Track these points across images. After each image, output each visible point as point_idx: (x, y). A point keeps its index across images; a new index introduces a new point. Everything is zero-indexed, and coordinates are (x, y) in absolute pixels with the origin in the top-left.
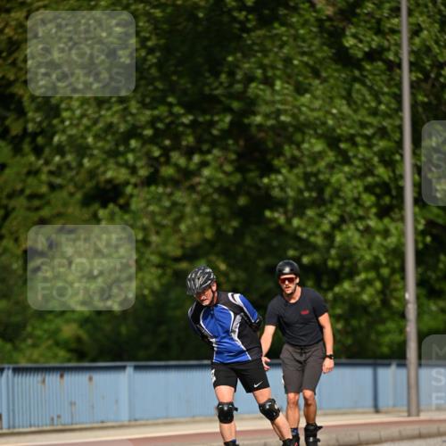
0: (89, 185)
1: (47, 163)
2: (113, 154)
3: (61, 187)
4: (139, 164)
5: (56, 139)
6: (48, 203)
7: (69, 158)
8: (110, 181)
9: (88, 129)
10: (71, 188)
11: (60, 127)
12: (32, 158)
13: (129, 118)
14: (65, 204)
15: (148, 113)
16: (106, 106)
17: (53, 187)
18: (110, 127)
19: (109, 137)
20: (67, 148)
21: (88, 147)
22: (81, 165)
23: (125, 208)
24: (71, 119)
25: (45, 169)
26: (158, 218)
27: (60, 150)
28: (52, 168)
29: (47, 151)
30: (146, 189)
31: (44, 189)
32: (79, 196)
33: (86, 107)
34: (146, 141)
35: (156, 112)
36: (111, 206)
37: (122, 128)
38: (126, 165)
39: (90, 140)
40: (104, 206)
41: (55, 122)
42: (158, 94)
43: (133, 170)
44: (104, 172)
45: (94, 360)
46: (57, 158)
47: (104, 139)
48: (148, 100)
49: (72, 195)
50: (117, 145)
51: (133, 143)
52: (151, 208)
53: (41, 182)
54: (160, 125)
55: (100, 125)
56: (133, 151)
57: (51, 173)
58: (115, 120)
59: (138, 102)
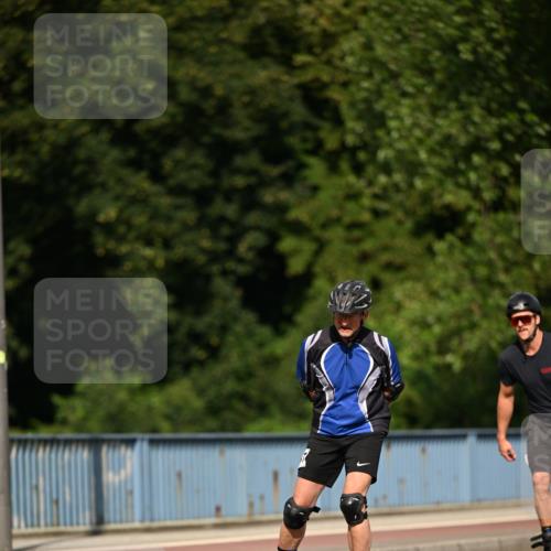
0: (422, 211)
1: (370, 183)
2: (452, 173)
3: (386, 214)
4: (482, 185)
5: (382, 155)
6: (371, 234)
7: (398, 177)
8: (448, 207)
9: (420, 141)
10: (400, 214)
11: (386, 139)
12: (352, 179)
13: (472, 129)
14: (393, 235)
15: (494, 122)
16: (442, 113)
17: (377, 214)
18: (447, 140)
19: (447, 152)
20: (395, 166)
21: (421, 164)
22: (411, 185)
23: (466, 240)
24: (399, 130)
25: (368, 192)
26: (508, 253)
27: (386, 168)
28: (376, 190)
29: (370, 170)
30: (492, 215)
31: (366, 217)
32: (409, 224)
33: (418, 115)
34: (492, 156)
35: (504, 121)
36: (450, 238)
37: (463, 140)
38: (468, 187)
39: (423, 155)
40: (440, 236)
41: (380, 133)
42: (507, 99)
43: (476, 192)
44: (441, 196)
45: (428, 427)
46: (383, 179)
47: (441, 155)
48: (494, 106)
49: (400, 223)
50: (456, 162)
51: (476, 159)
52: (500, 239)
53: (363, 207)
54: (509, 137)
55: (437, 137)
56: (476, 169)
57: (376, 197)
58: (454, 131)
59: (483, 108)
